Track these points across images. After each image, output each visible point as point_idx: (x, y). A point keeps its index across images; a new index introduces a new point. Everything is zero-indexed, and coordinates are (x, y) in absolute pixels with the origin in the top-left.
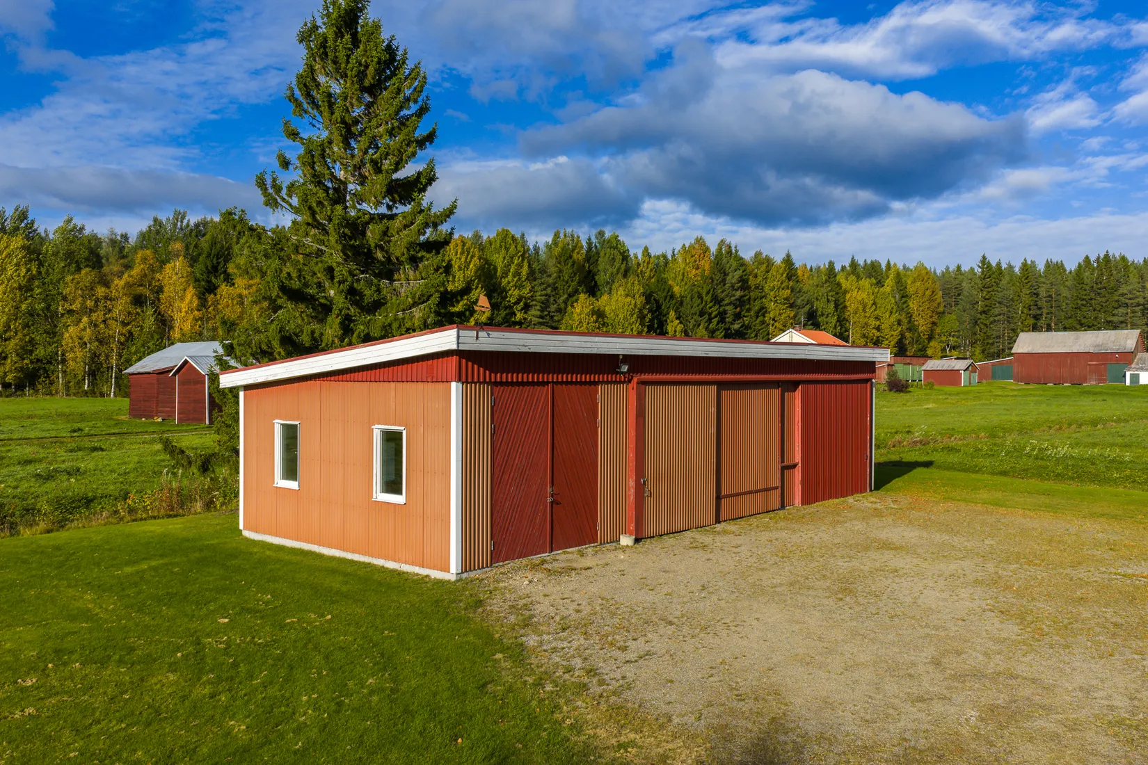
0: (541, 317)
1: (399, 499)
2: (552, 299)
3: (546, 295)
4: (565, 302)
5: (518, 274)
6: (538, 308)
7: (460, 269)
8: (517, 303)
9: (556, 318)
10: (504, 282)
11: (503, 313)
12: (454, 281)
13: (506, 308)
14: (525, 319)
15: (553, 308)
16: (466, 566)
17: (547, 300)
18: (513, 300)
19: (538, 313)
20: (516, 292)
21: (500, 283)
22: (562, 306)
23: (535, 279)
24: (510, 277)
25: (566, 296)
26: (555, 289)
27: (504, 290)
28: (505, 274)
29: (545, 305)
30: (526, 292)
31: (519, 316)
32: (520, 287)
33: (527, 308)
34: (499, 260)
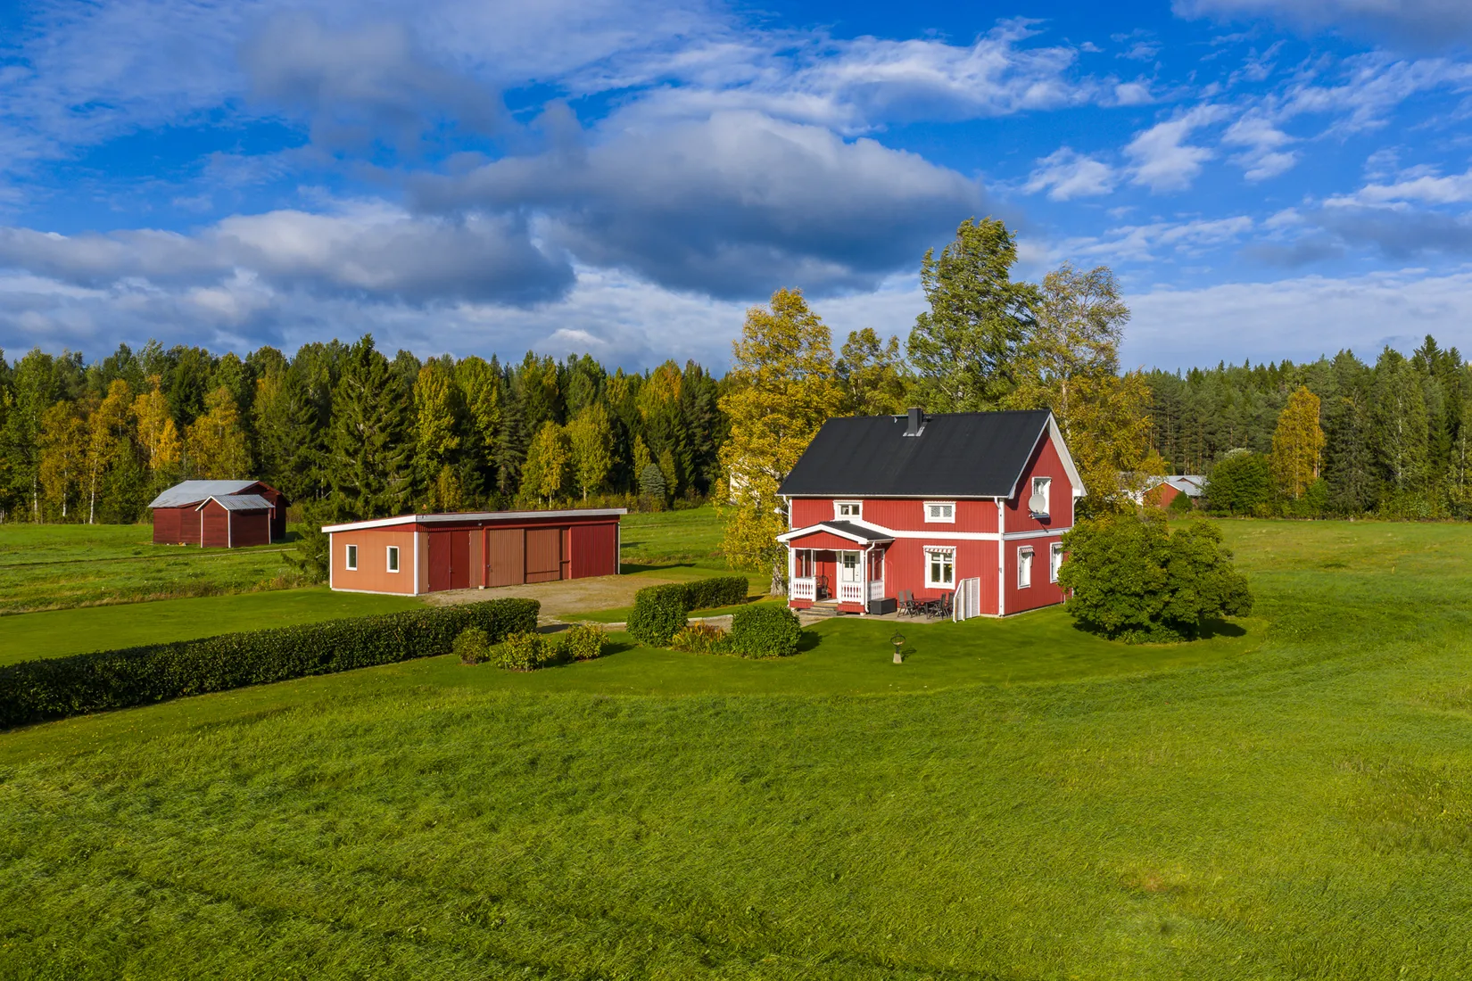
0: (510, 442)
1: (397, 571)
2: (521, 424)
3: (515, 421)
4: (535, 427)
5: (487, 400)
6: (507, 433)
7: (429, 398)
8: (486, 428)
9: (525, 443)
10: (474, 408)
11: (472, 439)
12: (424, 409)
13: (475, 433)
14: (495, 443)
15: (522, 433)
16: (420, 592)
17: (517, 425)
18: (482, 426)
19: (508, 438)
20: (486, 419)
21: (470, 410)
22: (532, 430)
23: (504, 405)
24: (479, 404)
25: (534, 422)
26: (525, 414)
27: (474, 417)
28: (475, 401)
29: (514, 431)
30: (495, 417)
31: (488, 441)
32: (488, 413)
33: (496, 433)
34: (468, 387)
